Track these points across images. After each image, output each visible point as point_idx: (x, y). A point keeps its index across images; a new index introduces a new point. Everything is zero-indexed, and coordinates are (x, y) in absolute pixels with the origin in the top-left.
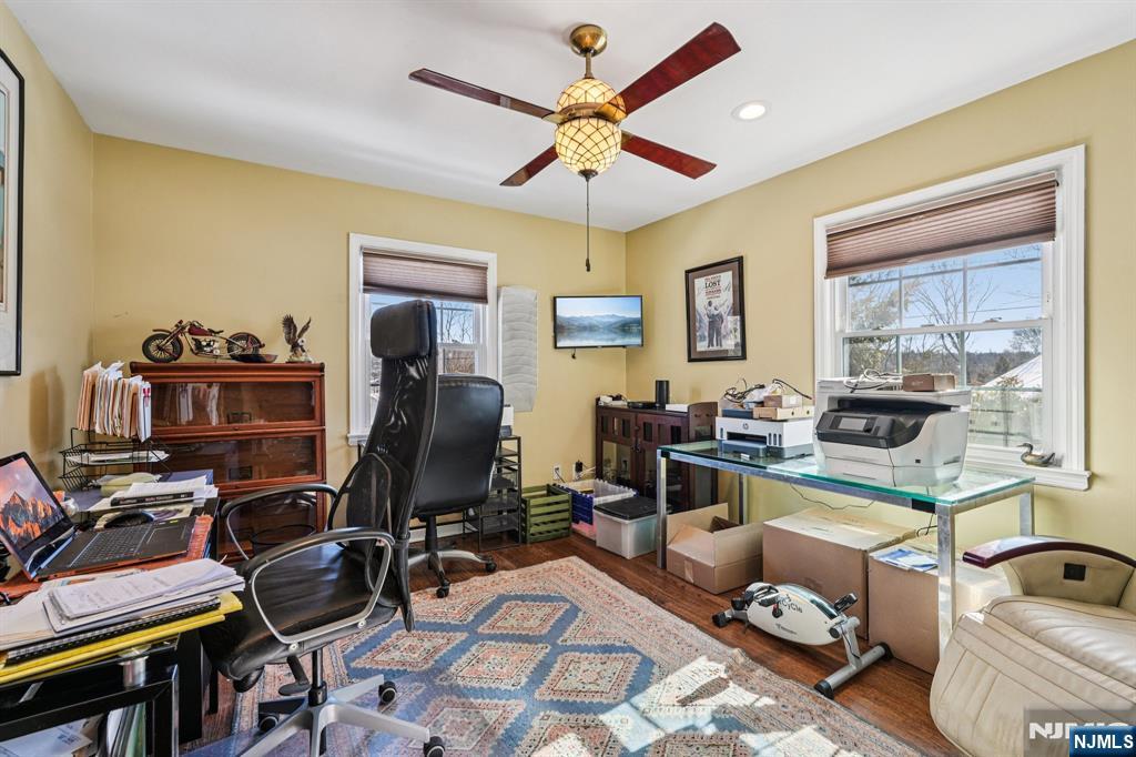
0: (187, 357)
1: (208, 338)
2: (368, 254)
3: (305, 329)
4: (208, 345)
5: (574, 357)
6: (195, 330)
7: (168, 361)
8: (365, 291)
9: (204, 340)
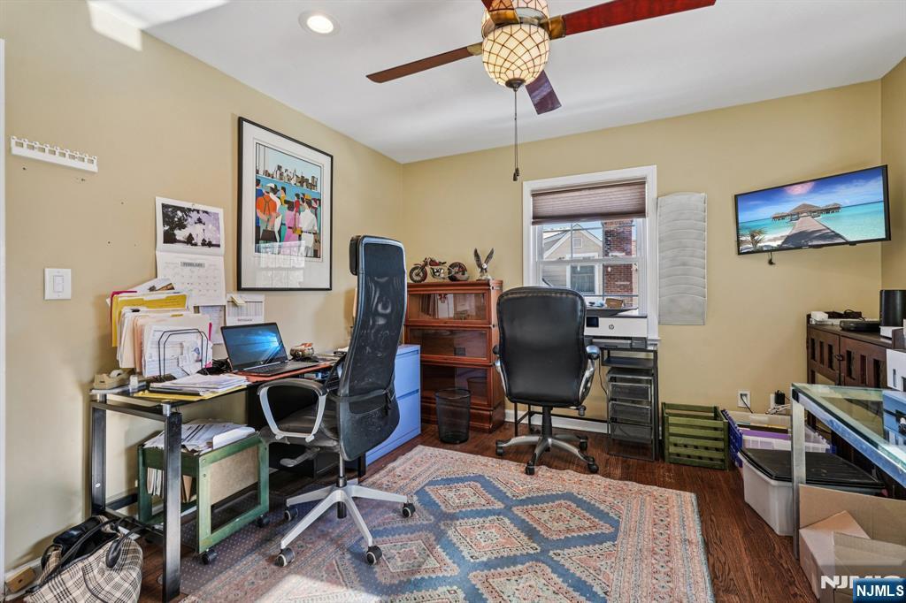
0: (430, 279)
1: (438, 267)
2: (535, 195)
3: (489, 257)
4: (438, 271)
5: (771, 263)
6: (433, 263)
7: (420, 281)
8: (533, 223)
9: (436, 268)
